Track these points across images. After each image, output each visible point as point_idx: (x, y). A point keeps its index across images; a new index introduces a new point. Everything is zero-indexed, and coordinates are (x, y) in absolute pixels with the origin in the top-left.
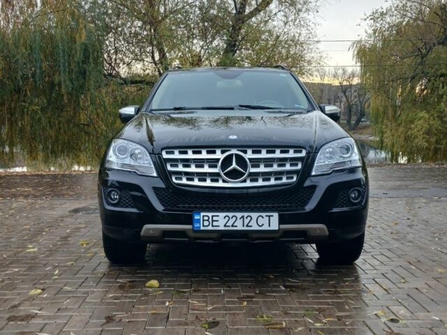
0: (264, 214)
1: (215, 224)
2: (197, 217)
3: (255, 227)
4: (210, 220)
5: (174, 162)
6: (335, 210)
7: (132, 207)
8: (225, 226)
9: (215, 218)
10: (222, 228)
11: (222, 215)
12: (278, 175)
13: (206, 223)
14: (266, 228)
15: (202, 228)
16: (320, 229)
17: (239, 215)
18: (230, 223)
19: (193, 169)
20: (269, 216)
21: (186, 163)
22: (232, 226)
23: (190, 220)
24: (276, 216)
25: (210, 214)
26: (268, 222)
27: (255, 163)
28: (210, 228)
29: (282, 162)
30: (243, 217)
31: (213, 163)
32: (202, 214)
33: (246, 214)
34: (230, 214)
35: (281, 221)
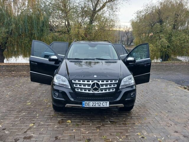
0: (104, 102)
1: (89, 105)
2: (83, 103)
3: (102, 106)
4: (88, 104)
5: (76, 84)
6: (126, 99)
7: (62, 98)
8: (92, 106)
9: (89, 103)
10: (91, 106)
11: (91, 102)
12: (109, 89)
13: (86, 105)
14: (105, 106)
15: (85, 106)
16: (121, 105)
17: (97, 102)
18: (94, 105)
19: (82, 87)
20: (106, 103)
21: (80, 85)
22: (95, 106)
23: (81, 104)
24: (108, 102)
25: (88, 102)
26: (106, 104)
27: (102, 85)
28: (88, 106)
29: (110, 84)
30: (98, 103)
31: (89, 85)
32: (85, 102)
33: (99, 102)
34: (94, 102)
35: (110, 104)
